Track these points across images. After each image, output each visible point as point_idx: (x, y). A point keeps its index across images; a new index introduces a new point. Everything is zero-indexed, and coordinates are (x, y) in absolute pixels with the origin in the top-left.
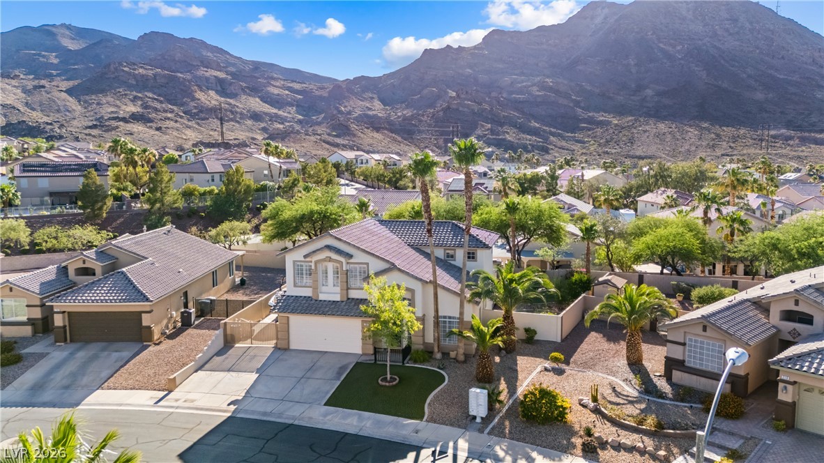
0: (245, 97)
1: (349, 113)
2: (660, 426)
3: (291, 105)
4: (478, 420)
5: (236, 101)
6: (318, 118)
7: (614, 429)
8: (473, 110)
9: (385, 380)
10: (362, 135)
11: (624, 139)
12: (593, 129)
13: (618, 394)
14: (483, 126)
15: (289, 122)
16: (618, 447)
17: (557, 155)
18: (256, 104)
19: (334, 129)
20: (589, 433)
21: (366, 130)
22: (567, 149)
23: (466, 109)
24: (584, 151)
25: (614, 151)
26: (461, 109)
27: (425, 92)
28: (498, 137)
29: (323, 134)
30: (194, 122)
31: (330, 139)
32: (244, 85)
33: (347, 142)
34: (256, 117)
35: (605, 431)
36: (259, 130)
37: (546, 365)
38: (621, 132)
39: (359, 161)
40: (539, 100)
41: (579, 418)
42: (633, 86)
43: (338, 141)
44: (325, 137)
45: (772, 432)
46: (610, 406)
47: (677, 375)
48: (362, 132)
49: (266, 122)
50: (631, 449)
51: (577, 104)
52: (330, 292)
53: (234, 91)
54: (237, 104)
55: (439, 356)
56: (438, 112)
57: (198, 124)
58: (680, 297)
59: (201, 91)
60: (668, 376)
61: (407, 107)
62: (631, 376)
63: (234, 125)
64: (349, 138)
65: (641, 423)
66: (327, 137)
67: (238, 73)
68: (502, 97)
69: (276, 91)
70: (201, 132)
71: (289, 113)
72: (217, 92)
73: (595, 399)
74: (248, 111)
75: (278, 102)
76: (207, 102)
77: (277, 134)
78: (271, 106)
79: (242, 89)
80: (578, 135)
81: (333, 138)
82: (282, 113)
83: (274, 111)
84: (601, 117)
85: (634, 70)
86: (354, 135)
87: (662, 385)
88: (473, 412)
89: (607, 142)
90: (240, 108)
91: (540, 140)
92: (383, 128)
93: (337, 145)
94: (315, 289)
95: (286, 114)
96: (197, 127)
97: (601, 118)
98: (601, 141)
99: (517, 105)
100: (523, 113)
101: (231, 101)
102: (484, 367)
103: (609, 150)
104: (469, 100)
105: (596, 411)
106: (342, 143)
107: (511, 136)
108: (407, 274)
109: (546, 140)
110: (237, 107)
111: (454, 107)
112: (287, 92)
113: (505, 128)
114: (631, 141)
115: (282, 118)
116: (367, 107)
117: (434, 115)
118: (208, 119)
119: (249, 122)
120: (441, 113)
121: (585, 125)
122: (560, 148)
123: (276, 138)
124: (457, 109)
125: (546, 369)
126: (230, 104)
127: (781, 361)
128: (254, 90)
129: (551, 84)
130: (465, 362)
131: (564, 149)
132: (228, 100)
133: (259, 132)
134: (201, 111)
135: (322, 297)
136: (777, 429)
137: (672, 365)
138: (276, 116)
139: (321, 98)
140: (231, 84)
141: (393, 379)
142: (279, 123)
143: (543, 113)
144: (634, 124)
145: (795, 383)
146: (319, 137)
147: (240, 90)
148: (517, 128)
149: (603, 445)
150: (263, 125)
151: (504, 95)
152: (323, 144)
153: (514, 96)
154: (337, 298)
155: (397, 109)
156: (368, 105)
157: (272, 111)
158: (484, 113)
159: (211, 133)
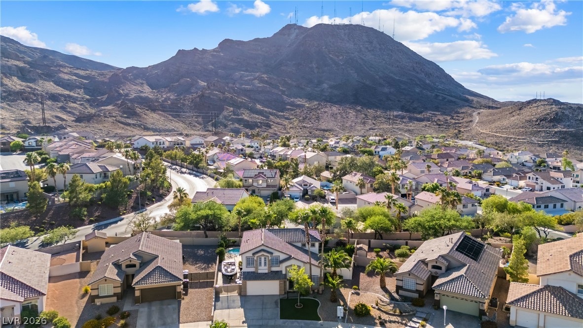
0: (42, 81)
1: (127, 95)
2: (401, 313)
3: (80, 88)
4: (340, 318)
5: (35, 84)
6: (102, 98)
7: (387, 315)
8: (220, 98)
9: (297, 305)
10: (145, 117)
11: (313, 117)
12: (295, 110)
13: (383, 302)
14: (227, 109)
15: (80, 101)
16: (390, 322)
17: (276, 129)
18: (51, 87)
19: (124, 113)
20: (380, 318)
21: (146, 111)
22: (281, 125)
23: (215, 97)
24: (291, 125)
25: (309, 126)
26: (211, 97)
27: (182, 81)
28: (238, 117)
29: (117, 116)
30: (5, 103)
31: (123, 120)
32: (40, 72)
33: (136, 122)
34: (54, 97)
35: (385, 317)
36: (58, 108)
37: (352, 292)
38: (311, 112)
39: (158, 143)
40: (260, 89)
41: (374, 313)
42: (316, 81)
43: (130, 121)
44: (119, 118)
45: (434, 310)
46: (383, 307)
47: (400, 292)
48: (145, 114)
49: (63, 102)
50: (395, 322)
51: (283, 92)
52: (263, 269)
53: (33, 77)
54: (37, 88)
55: (312, 292)
56: (195, 98)
57: (9, 105)
58: (388, 251)
59: (6, 77)
60: (397, 292)
61: (170, 91)
62: (384, 293)
63: (38, 106)
64: (136, 119)
65: (395, 312)
66: (120, 118)
67: (33, 62)
68: (236, 87)
69: (66, 77)
70: (13, 112)
71: (79, 94)
72: (19, 78)
73: (377, 305)
74: (46, 93)
75: (68, 85)
76: (14, 87)
77: (84, 117)
78: (64, 88)
79: (39, 76)
80: (286, 114)
81: (125, 119)
82: (73, 94)
83: (67, 92)
84: (299, 101)
85: (316, 71)
86: (140, 116)
87: (395, 295)
88: (338, 315)
89: (304, 119)
90: (39, 91)
91: (264, 118)
92: (157, 109)
93: (129, 125)
94: (257, 268)
95: (76, 95)
96: (8, 107)
97: (299, 103)
98: (300, 119)
99: (246, 92)
100: (250, 98)
101: (31, 85)
102: (334, 296)
103: (306, 125)
104: (216, 91)
105: (379, 309)
106: (132, 122)
107: (246, 116)
108: (298, 260)
109: (268, 117)
110: (37, 90)
111: (207, 95)
112: (75, 78)
113: (242, 110)
114: (318, 118)
115: (74, 99)
116: (139, 91)
117: (193, 100)
118: (16, 101)
119: (49, 102)
120: (198, 99)
121: (289, 107)
122: (276, 124)
123: (83, 120)
124: (209, 97)
125: (353, 293)
126: (31, 88)
127: (435, 287)
128: (49, 76)
129: (266, 79)
130: (322, 294)
131: (279, 124)
132: (28, 84)
133: (59, 110)
134: (10, 95)
135: (260, 271)
136: (435, 309)
137: (398, 288)
138: (69, 96)
139: (103, 83)
140: (30, 72)
141: (300, 306)
142: (72, 102)
143: (263, 98)
144: (318, 107)
145: (439, 294)
146: (114, 119)
147: (38, 76)
148: (249, 110)
149: (386, 321)
150: (60, 104)
151: (237, 86)
152: (119, 124)
153: (243, 86)
154: (266, 271)
155: (162, 92)
156: (139, 89)
157: (65, 93)
158: (227, 100)
159: (22, 113)
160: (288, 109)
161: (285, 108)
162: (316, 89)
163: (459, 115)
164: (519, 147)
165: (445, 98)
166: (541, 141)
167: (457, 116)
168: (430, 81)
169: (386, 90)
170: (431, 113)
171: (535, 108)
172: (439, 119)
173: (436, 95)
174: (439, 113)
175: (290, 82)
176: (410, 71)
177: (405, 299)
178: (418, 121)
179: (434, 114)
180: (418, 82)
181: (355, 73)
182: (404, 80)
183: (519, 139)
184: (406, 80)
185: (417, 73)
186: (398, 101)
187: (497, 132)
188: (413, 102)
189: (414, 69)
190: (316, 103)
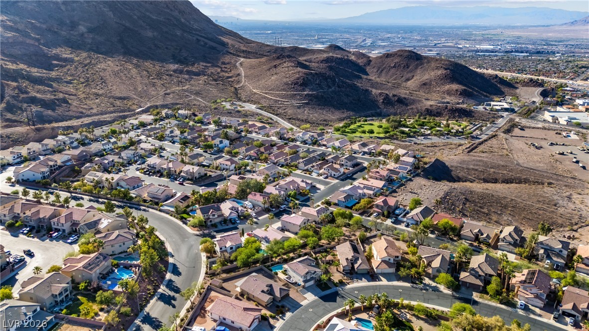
2: (349, 278)
7: (347, 280)
17: (75, 104)
25: (100, 92)
37: (332, 276)
41: (344, 281)
45: (357, 275)
51: (38, 41)
73: (342, 278)
87: (344, 273)
91: (50, 89)
107: (31, 90)
109: (51, 86)
113: (22, 83)
121: (56, 62)
127: (356, 268)
137: (343, 270)
144: (90, 61)
148: (27, 80)
149: (348, 283)
160: (57, 66)
161: (52, 64)
162: (72, 32)
163: (226, 66)
164: (286, 110)
165: (206, 44)
166: (298, 104)
167: (225, 67)
168: (185, 19)
169: (150, 34)
170: (203, 65)
171: (287, 69)
172: (212, 73)
173: (197, 39)
174: (210, 65)
175: (38, 25)
176: (164, 8)
177: (347, 273)
178: (195, 76)
179: (206, 66)
180: (175, 22)
181: (110, 11)
182: (161, 19)
183: (284, 102)
184: (164, 20)
185: (171, 10)
186: (167, 48)
187: (266, 93)
188: (180, 50)
189: (167, 6)
190: (84, 55)
